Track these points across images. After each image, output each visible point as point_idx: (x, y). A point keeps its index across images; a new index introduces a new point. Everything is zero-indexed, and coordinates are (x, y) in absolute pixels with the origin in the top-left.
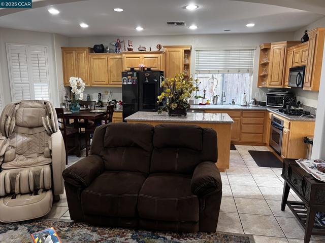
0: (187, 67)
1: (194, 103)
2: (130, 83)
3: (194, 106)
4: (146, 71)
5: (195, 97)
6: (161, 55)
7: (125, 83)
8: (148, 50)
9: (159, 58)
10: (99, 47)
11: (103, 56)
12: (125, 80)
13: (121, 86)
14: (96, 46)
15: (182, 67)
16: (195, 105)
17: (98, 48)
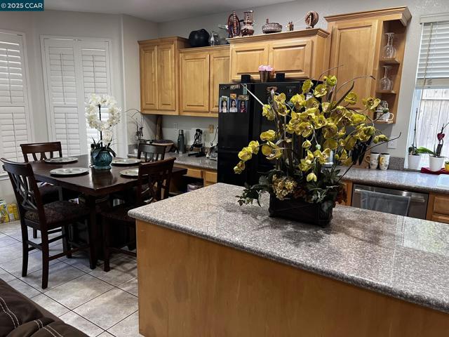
0: (391, 69)
1: (406, 166)
2: (233, 110)
3: (405, 175)
4: (274, 80)
5: (410, 149)
6: (315, 38)
7: (225, 111)
8: (285, 30)
9: (308, 47)
10: (199, 35)
11: (204, 53)
12: (225, 104)
13: (217, 115)
14: (193, 34)
15: (372, 67)
16: (409, 170)
17: (196, 37)
